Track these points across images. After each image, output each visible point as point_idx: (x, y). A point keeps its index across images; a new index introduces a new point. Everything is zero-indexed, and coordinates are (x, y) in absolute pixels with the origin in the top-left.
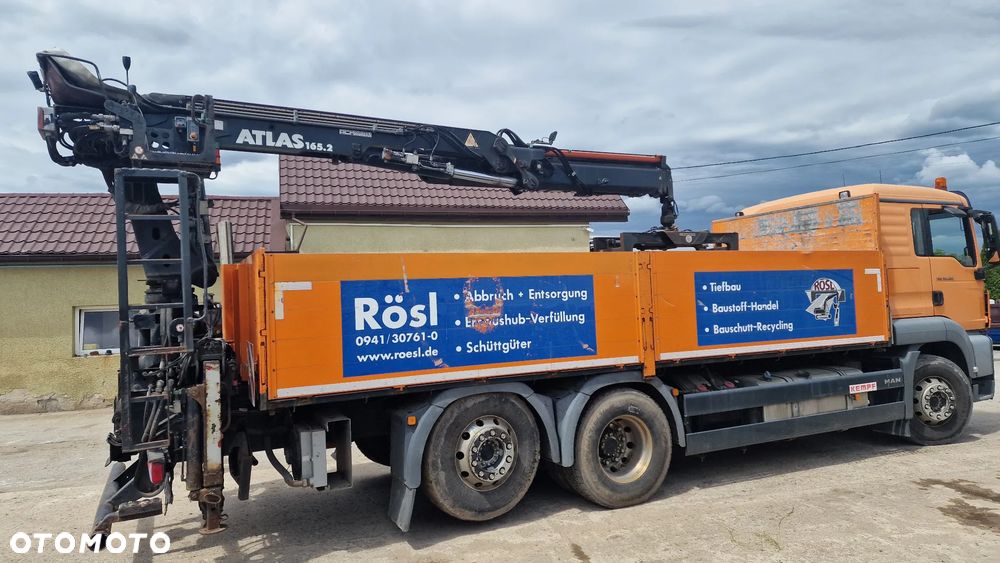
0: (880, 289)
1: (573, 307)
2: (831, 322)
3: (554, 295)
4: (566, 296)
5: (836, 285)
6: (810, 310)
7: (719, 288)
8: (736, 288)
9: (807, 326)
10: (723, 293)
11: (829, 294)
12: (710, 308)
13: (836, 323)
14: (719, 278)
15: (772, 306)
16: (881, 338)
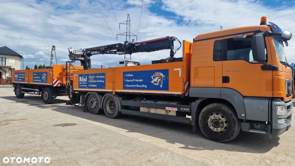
0: (180, 76)
1: (103, 79)
2: (159, 86)
3: (100, 77)
4: (102, 77)
5: (162, 74)
6: (152, 82)
7: (128, 75)
8: (132, 75)
9: (151, 87)
10: (129, 77)
11: (159, 77)
12: (126, 80)
13: (161, 86)
14: (128, 73)
15: (141, 81)
16: (180, 93)
